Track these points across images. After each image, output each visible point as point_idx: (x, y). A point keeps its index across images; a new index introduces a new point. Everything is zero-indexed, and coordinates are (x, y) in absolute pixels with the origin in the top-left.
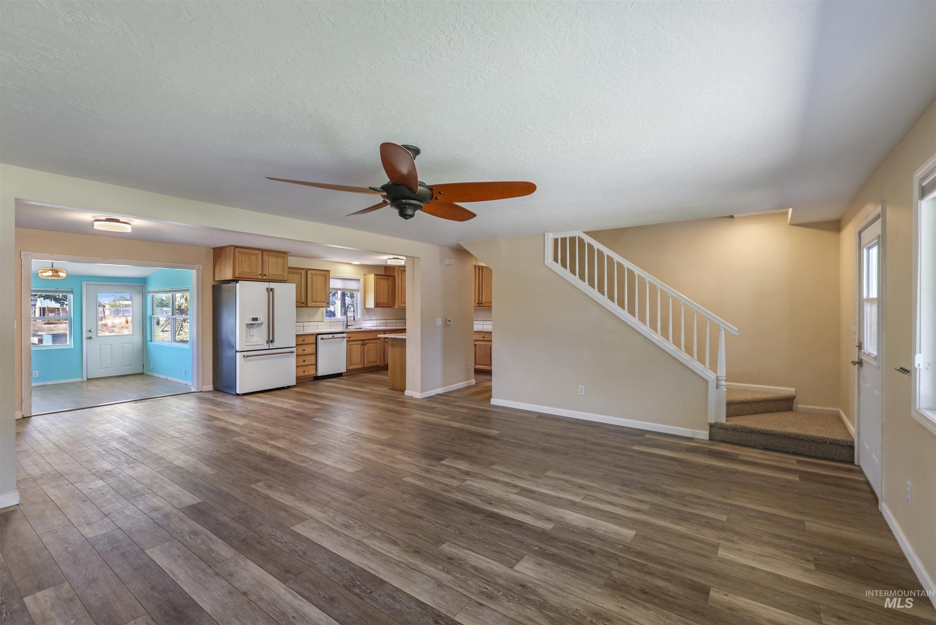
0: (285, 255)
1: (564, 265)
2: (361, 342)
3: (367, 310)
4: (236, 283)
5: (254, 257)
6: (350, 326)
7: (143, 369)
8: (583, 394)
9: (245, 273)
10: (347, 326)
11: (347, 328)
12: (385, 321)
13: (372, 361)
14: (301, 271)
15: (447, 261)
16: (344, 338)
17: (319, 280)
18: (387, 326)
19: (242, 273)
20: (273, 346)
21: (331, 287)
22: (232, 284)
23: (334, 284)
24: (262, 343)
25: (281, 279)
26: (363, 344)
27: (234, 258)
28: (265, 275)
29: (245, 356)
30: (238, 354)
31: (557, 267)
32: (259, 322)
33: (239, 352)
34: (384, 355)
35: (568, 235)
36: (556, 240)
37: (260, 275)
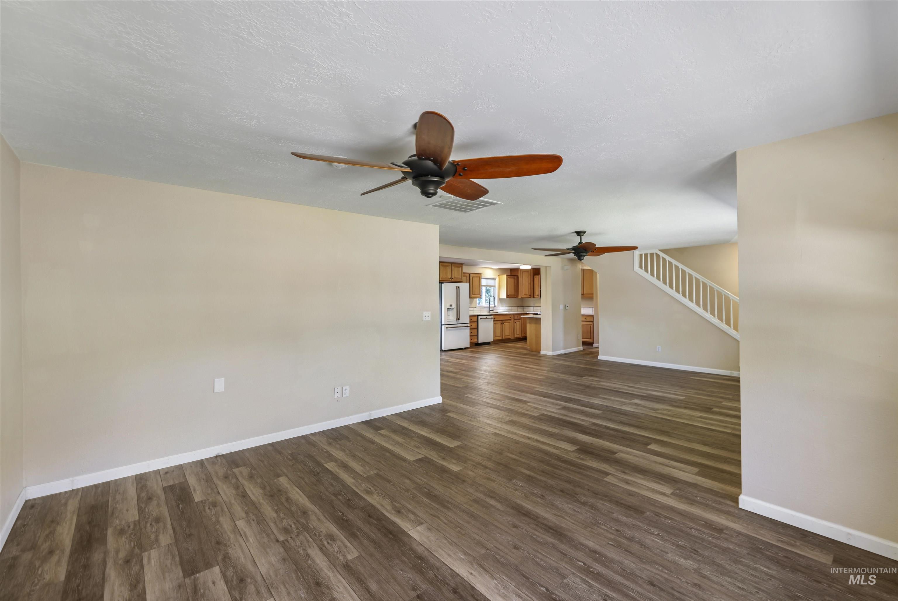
0: (460, 264)
1: (646, 270)
2: (501, 322)
3: (501, 300)
4: (442, 284)
5: (447, 267)
6: (491, 311)
8: (660, 351)
9: (444, 278)
10: (490, 311)
11: (489, 312)
12: (511, 308)
13: (507, 335)
14: (467, 275)
15: (566, 268)
16: (492, 318)
17: (476, 279)
18: (512, 311)
19: (442, 277)
20: (459, 322)
21: (482, 284)
23: (484, 282)
24: (454, 320)
25: (460, 281)
26: (502, 323)
28: (453, 278)
29: (447, 328)
30: (443, 326)
31: (642, 272)
32: (453, 307)
33: (443, 325)
34: (524, 329)
35: (649, 252)
36: (641, 255)
37: (450, 278)
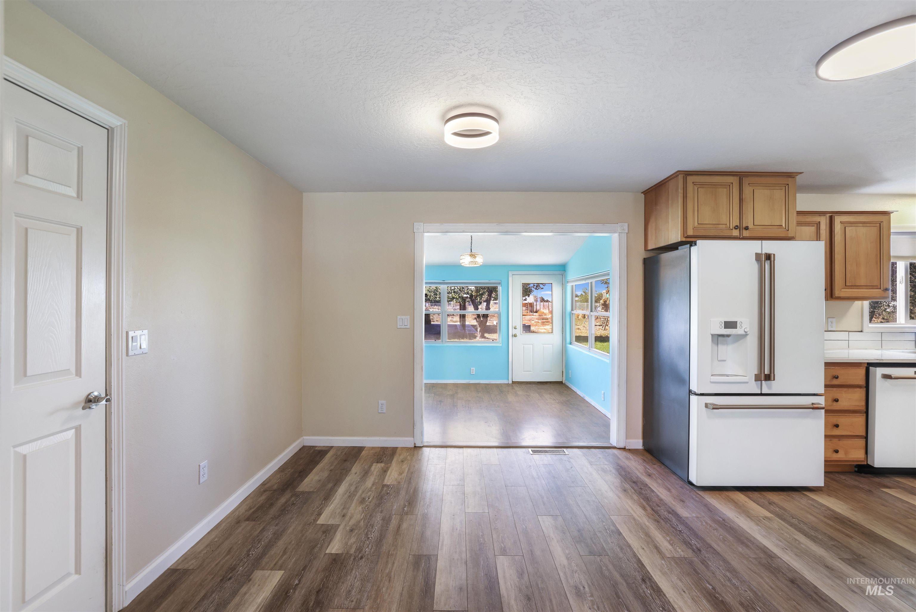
0: (790, 179)
4: (691, 246)
5: (723, 191)
7: (562, 377)
9: (705, 226)
14: (817, 219)
19: (700, 226)
20: (769, 387)
22: (683, 250)
24: (745, 379)
25: (784, 233)
27: (685, 197)
28: (747, 228)
29: (712, 407)
30: (694, 399)
32: (739, 331)
33: (696, 394)
37: (736, 227)
